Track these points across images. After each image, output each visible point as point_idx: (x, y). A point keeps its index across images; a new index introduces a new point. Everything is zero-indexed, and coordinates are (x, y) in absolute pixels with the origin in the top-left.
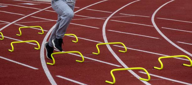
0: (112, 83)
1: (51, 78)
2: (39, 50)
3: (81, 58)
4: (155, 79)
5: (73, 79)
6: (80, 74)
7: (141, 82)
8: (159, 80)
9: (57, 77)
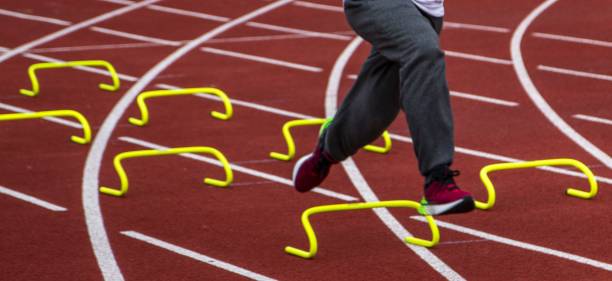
0: (305, 254)
1: (101, 239)
2: (88, 146)
3: (220, 173)
4: (457, 239)
5: (177, 244)
6: (205, 227)
7: (408, 249)
8: (468, 245)
9: (124, 235)
